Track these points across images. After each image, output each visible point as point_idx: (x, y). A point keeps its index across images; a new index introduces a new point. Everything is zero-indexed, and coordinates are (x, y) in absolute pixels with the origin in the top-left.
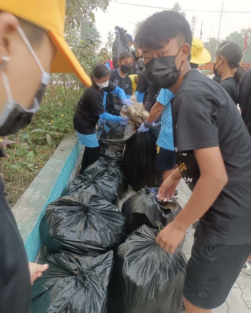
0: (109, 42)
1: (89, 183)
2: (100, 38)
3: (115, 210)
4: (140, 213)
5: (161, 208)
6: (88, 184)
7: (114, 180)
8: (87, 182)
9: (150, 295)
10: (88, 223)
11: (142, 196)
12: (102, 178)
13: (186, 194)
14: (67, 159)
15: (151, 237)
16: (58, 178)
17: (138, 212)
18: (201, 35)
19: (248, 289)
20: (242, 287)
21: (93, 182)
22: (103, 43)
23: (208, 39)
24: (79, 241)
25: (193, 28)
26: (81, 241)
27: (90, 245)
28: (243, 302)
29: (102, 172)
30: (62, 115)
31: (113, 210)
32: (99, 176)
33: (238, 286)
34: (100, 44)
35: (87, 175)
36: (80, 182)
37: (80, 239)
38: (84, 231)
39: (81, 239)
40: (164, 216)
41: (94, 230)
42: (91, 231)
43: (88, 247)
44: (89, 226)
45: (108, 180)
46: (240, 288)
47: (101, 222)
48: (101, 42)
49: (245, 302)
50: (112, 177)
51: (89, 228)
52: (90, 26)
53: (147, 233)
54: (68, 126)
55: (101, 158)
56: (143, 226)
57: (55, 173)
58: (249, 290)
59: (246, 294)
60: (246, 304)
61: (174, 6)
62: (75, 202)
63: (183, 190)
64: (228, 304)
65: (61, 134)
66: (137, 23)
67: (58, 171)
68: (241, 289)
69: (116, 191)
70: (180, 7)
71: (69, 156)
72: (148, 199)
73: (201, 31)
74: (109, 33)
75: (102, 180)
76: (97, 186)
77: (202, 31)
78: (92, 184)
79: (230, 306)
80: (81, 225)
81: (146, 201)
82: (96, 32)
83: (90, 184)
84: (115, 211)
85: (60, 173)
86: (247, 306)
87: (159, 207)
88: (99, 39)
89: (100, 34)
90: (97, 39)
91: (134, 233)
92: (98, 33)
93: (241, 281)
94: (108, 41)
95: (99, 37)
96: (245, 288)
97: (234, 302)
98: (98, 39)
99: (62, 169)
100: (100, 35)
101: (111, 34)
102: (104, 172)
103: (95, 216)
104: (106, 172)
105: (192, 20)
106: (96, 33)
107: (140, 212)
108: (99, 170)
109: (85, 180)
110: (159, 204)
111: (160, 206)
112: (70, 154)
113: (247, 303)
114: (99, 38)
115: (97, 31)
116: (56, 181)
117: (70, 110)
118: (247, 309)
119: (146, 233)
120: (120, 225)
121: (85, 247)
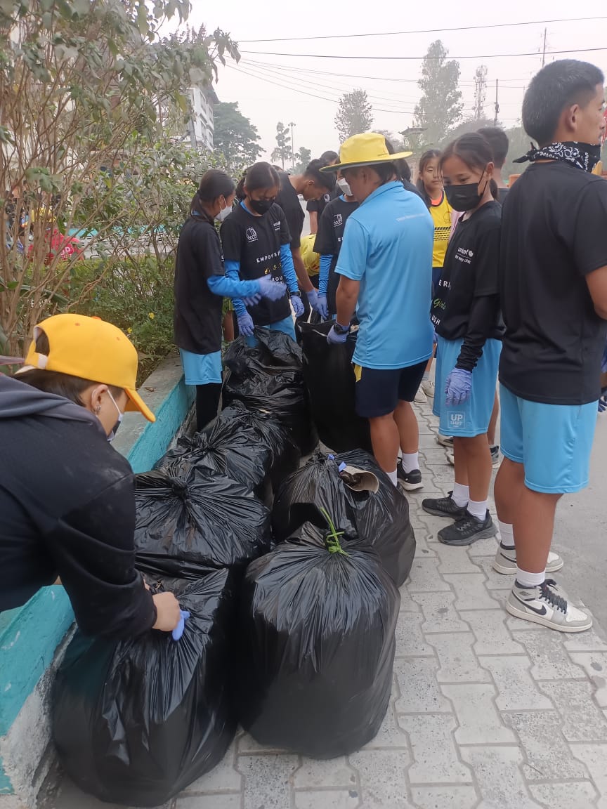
0: (281, 147)
1: (202, 451)
2: (257, 139)
3: (246, 495)
4: (305, 504)
5: (347, 490)
6: (200, 454)
7: (256, 444)
8: (197, 449)
9: (304, 650)
10: (187, 520)
11: (310, 469)
12: (232, 441)
13: (433, 474)
14: (161, 406)
15: (318, 543)
16: (135, 444)
17: (300, 502)
18: (497, 112)
19: (546, 656)
20: (533, 654)
21: (212, 450)
22: (265, 151)
23: (519, 119)
24: (166, 553)
25: (479, 98)
26: (170, 554)
27: (190, 561)
28: (530, 681)
29: (231, 427)
30: (152, 316)
31: (243, 495)
32: (224, 437)
33: (524, 652)
34: (260, 153)
35: (196, 435)
36: (185, 450)
37: (167, 549)
38: (177, 533)
39: (170, 549)
40: (354, 506)
41: (197, 532)
42: (192, 536)
43: (185, 566)
44: (187, 525)
45: (245, 445)
46: (528, 654)
47: (212, 518)
48: (261, 149)
49: (535, 682)
50: (253, 437)
51: (187, 529)
52: (185, 120)
53: (312, 537)
54: (164, 338)
55: (236, 401)
56: (304, 526)
57: (131, 434)
58: (549, 658)
59: (540, 667)
60: (537, 685)
61: (430, 50)
62: (159, 481)
63: (427, 466)
64: (497, 685)
65: (150, 356)
66: (344, 98)
67: (138, 430)
68: (530, 657)
69: (261, 466)
70: (445, 51)
71: (164, 401)
72: (320, 474)
73: (496, 103)
74: (278, 127)
75: (232, 446)
76: (219, 456)
77: (499, 103)
78: (209, 454)
79: (502, 689)
80: (171, 523)
81: (315, 478)
82: (248, 126)
83: (204, 452)
84: (248, 496)
85: (140, 433)
86: (540, 689)
87: (342, 489)
88: (256, 143)
89: (256, 130)
90: (251, 142)
91: (286, 541)
92: (254, 128)
93: (532, 642)
94: (276, 145)
95: (255, 137)
96: (538, 656)
97: (510, 681)
98: (253, 142)
99: (145, 428)
100: (257, 134)
101: (284, 129)
102: (237, 428)
103: (199, 505)
104: (241, 428)
105: (477, 78)
106: (247, 128)
107: (304, 502)
108: (224, 424)
109: (195, 446)
110: (342, 482)
111: (345, 486)
112: (167, 397)
113: (540, 684)
114: (255, 140)
115: (251, 124)
116: (131, 450)
117: (168, 304)
118: (538, 695)
119: (308, 537)
120: (255, 524)
121: (178, 566)
